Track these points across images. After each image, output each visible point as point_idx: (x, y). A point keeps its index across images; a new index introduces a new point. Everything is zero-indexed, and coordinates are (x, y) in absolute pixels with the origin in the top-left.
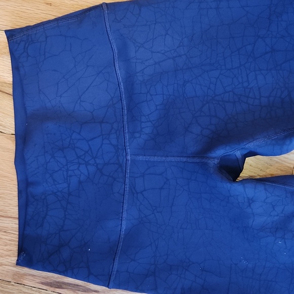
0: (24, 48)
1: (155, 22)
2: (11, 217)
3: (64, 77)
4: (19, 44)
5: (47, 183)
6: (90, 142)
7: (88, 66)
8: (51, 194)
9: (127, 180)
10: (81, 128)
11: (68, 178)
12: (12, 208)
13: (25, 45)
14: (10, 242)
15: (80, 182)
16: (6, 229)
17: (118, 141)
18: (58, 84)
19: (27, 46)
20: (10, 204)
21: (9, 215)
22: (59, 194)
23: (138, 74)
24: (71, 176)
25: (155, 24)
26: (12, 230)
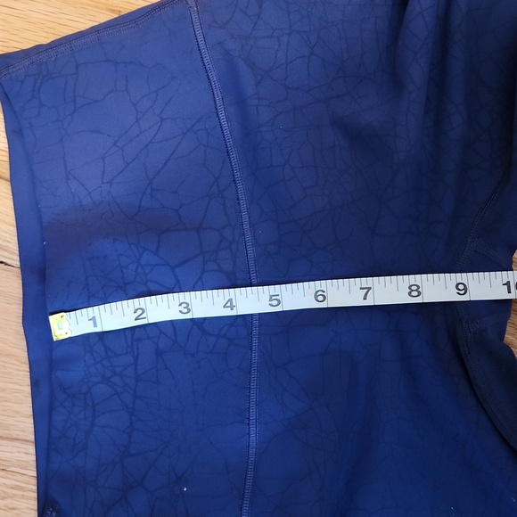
0: (33, 91)
1: (288, 31)
2: (18, 440)
3: (115, 144)
4: (22, 82)
5: (92, 355)
6: (177, 270)
7: (162, 120)
8: (99, 383)
9: (255, 341)
10: (159, 241)
11: (135, 343)
12: (21, 419)
13: (35, 82)
14: (14, 492)
15: (159, 353)
16: (5, 463)
17: (235, 262)
18: (103, 158)
19: (38, 85)
20: (17, 412)
21: (14, 434)
22: (116, 380)
23: (264, 129)
24: (139, 340)
25: (289, 34)
26: (19, 466)
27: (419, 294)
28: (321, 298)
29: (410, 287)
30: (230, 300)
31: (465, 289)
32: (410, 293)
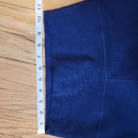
3: (73, 37)
4: (52, 18)
10: (83, 63)
15: (79, 92)
27: (40, 44)
28: (41, 68)
29: (38, 46)
30: (40, 90)
31: (39, 32)
32: (40, 46)
